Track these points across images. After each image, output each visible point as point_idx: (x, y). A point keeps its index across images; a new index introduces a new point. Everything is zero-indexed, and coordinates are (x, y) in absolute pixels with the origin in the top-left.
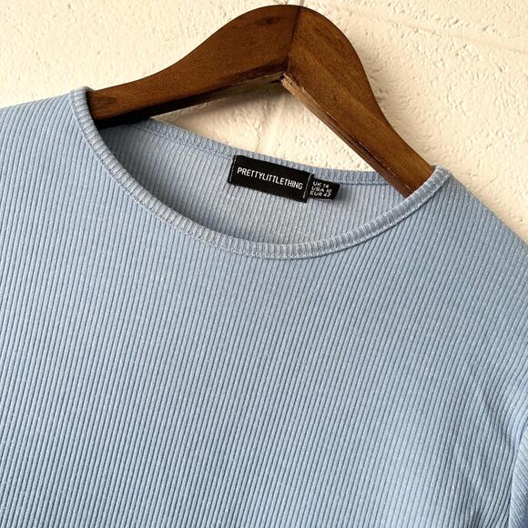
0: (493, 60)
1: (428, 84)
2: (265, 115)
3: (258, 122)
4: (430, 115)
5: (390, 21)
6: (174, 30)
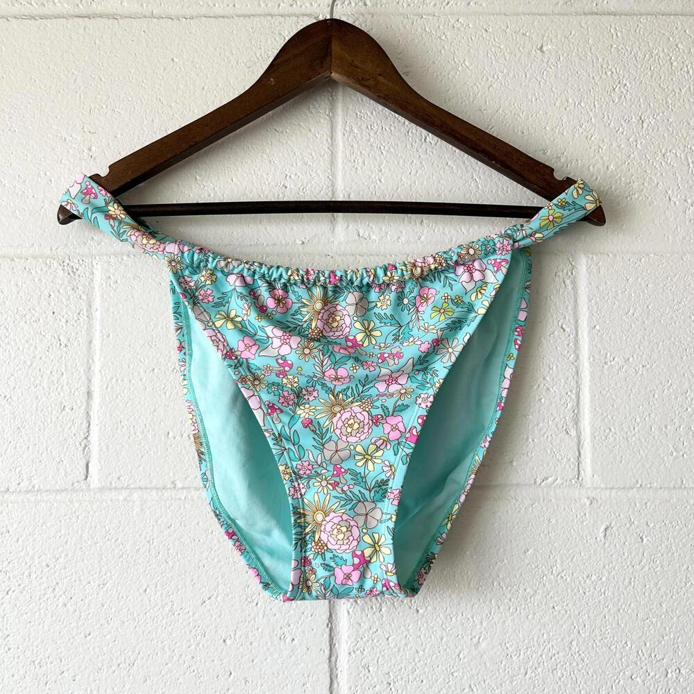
0: (479, 24)
1: (439, 53)
2: (331, 104)
3: (328, 110)
4: (445, 76)
5: (401, 14)
6: (252, 59)
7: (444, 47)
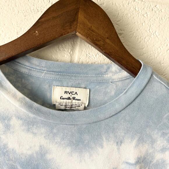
7: (145, 22)
